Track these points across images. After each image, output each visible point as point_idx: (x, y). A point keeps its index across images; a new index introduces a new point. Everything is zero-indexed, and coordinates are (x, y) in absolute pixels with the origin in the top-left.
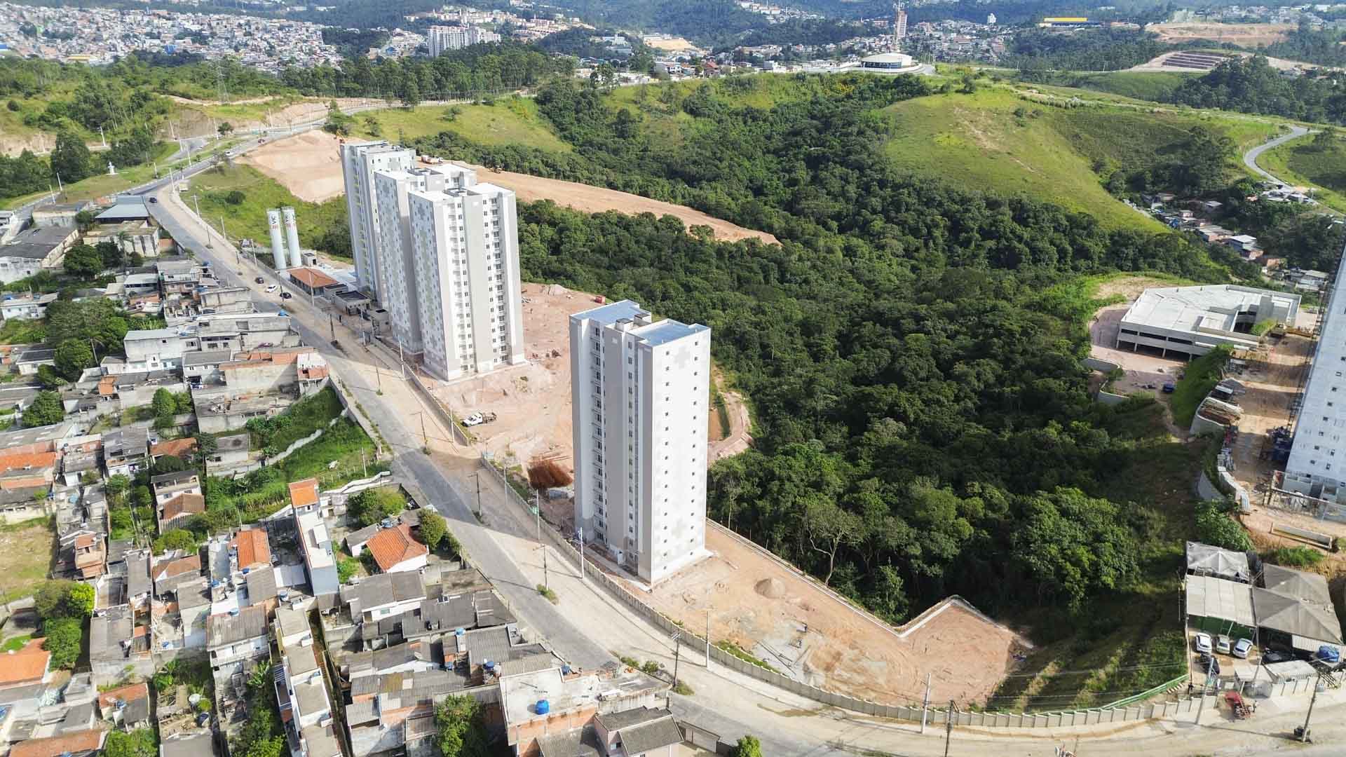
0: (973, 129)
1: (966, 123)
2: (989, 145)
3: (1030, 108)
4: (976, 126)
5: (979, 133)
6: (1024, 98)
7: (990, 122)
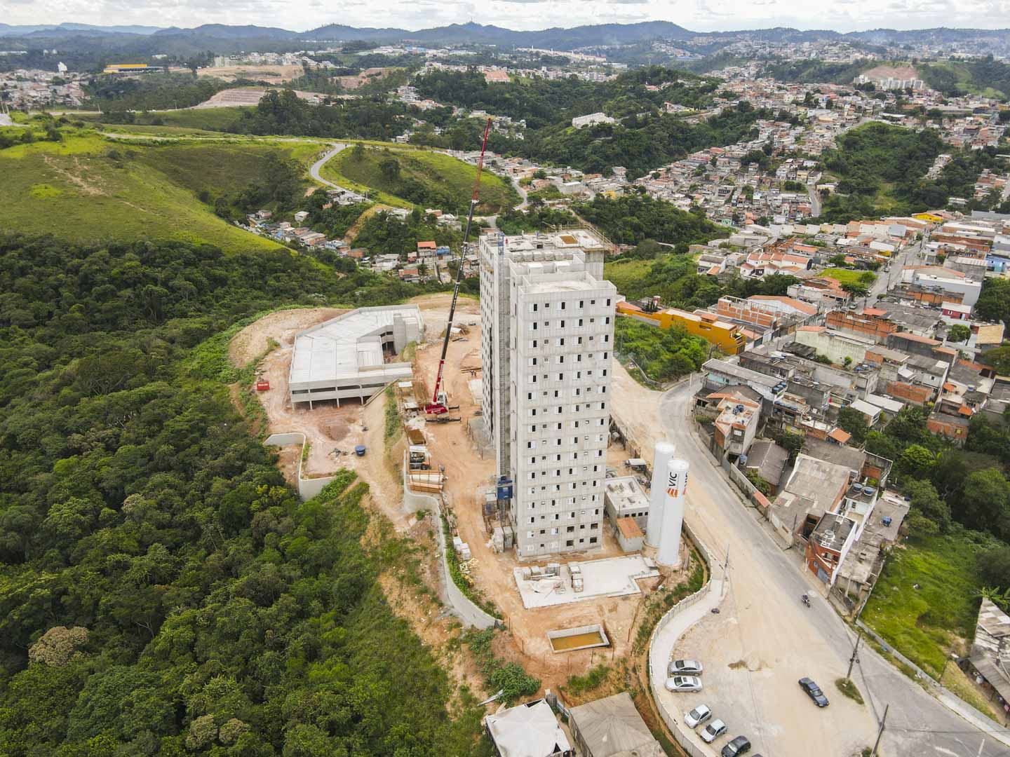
0: (69, 176)
1: (61, 171)
2: (93, 191)
3: (122, 150)
4: (73, 174)
5: (78, 180)
6: (113, 141)
7: (86, 167)
